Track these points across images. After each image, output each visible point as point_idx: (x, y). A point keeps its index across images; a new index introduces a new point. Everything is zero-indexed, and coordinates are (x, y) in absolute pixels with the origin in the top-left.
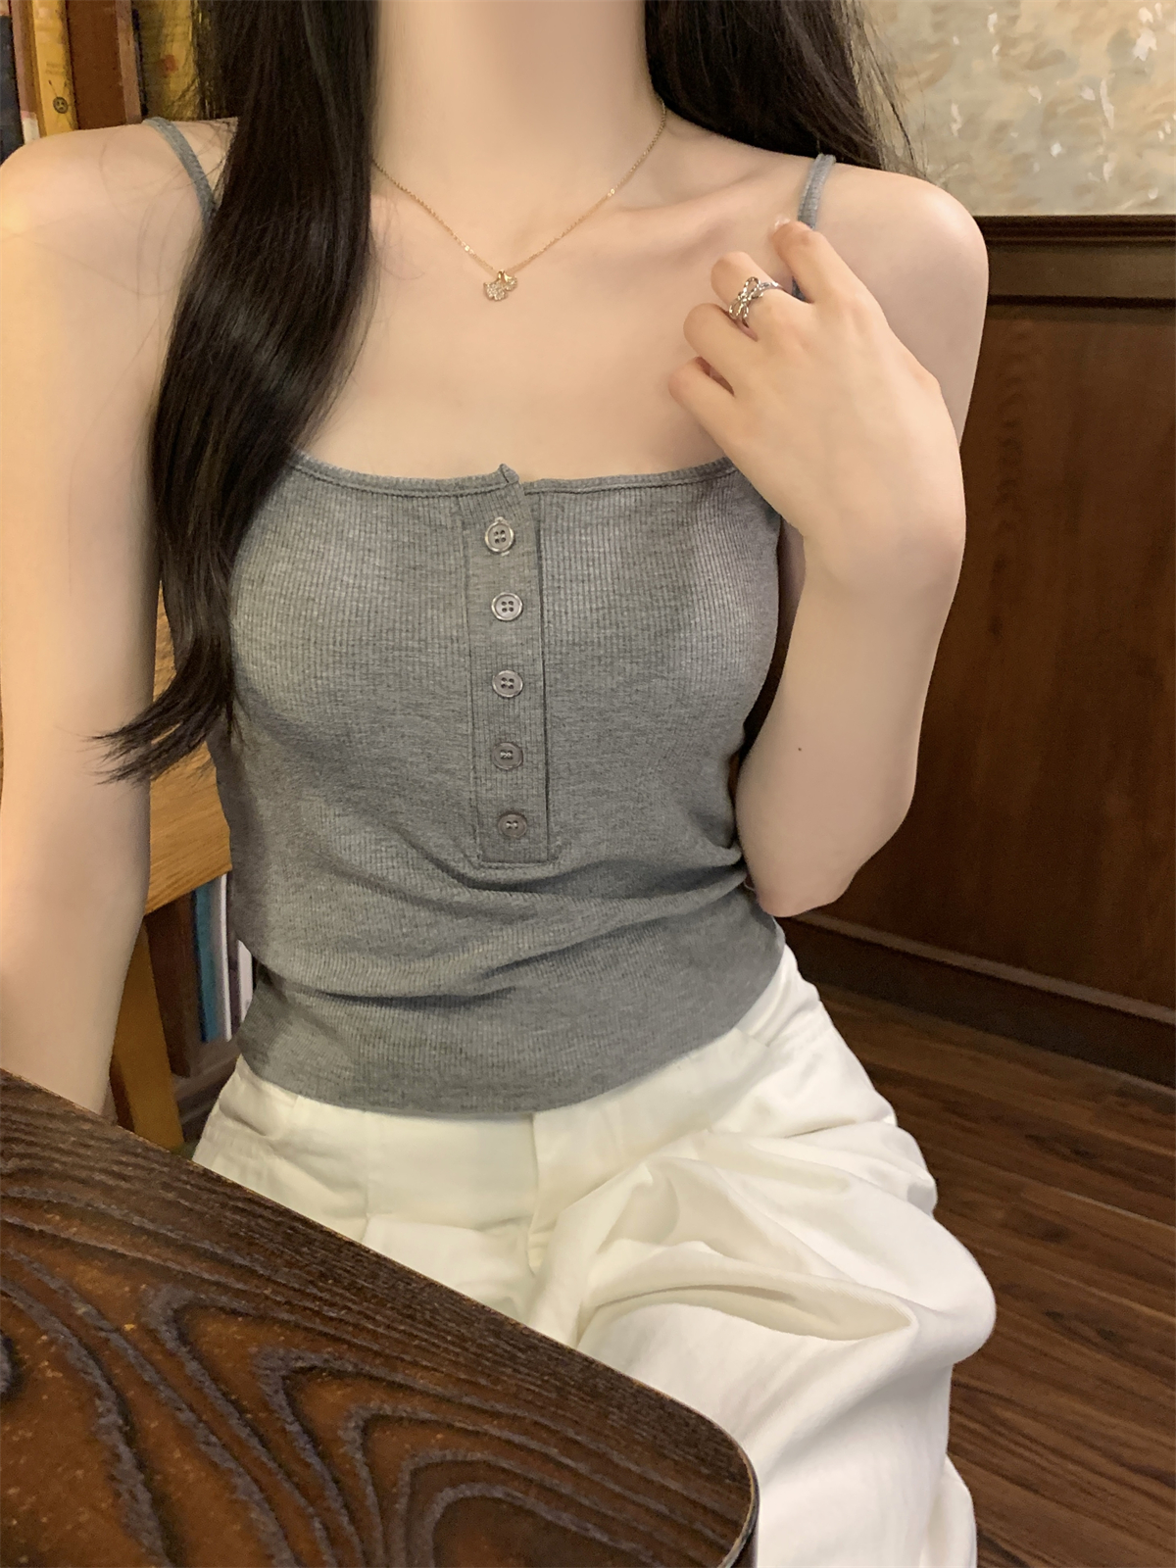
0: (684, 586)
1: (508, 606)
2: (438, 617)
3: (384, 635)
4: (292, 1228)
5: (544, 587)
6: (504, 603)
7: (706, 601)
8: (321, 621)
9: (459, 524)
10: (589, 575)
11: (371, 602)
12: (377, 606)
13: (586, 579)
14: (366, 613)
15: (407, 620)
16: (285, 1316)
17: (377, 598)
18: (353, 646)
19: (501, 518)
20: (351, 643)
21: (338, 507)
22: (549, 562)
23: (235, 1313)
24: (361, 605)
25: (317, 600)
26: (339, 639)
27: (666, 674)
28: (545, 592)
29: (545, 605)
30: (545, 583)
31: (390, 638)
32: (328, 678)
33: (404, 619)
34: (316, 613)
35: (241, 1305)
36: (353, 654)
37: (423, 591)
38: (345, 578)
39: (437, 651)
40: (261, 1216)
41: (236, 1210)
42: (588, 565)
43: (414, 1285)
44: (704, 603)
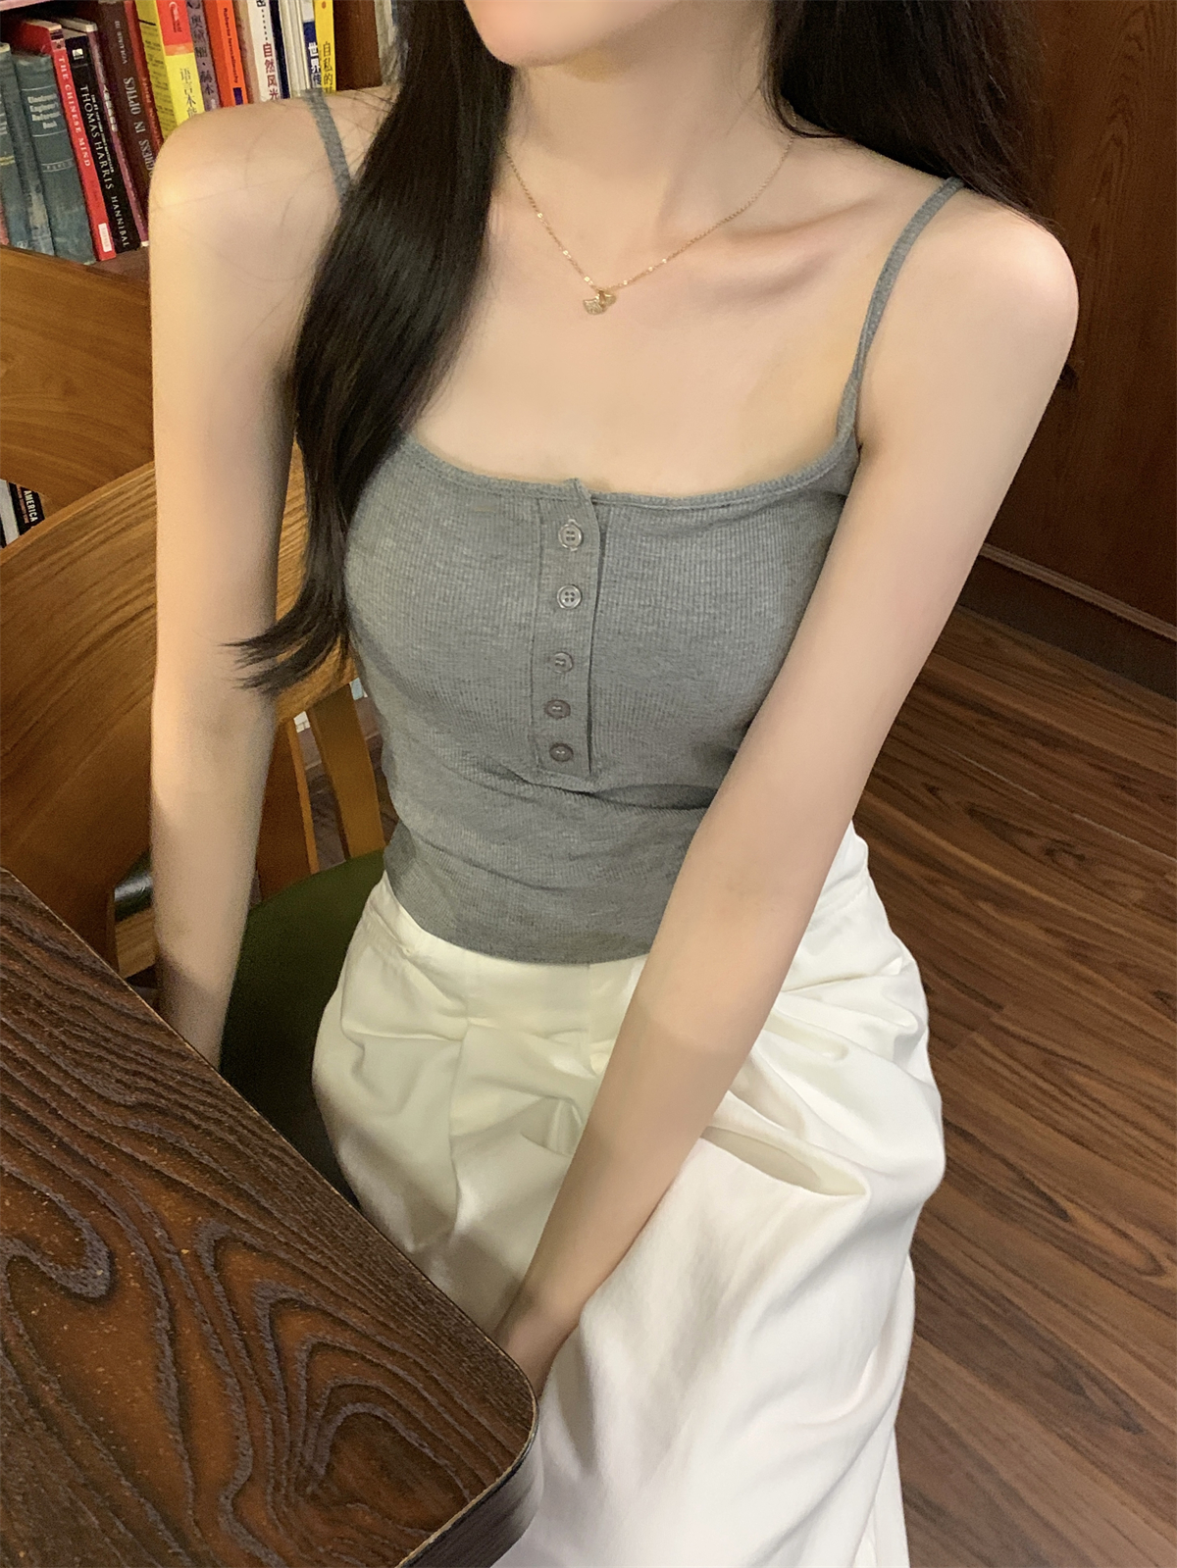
0: (726, 594)
1: (570, 596)
2: (512, 605)
3: (464, 621)
4: (304, 1178)
5: (603, 580)
6: (567, 594)
7: (744, 610)
8: (417, 601)
9: (538, 520)
10: (643, 574)
11: (456, 589)
12: (461, 593)
13: (640, 577)
14: (451, 600)
15: (485, 608)
16: (282, 1255)
17: (461, 585)
18: (440, 627)
19: (574, 521)
20: (438, 625)
21: (437, 497)
22: (611, 559)
23: (253, 1248)
24: (448, 592)
25: (415, 581)
26: (429, 619)
27: (696, 676)
28: (603, 584)
29: (601, 596)
30: (603, 576)
31: (469, 624)
32: (420, 650)
33: (482, 606)
34: (414, 593)
35: (257, 1242)
36: (440, 635)
37: (502, 578)
38: (438, 564)
39: (505, 636)
40: (287, 1165)
41: (272, 1157)
42: (644, 566)
43: (370, 1238)
44: (741, 612)
